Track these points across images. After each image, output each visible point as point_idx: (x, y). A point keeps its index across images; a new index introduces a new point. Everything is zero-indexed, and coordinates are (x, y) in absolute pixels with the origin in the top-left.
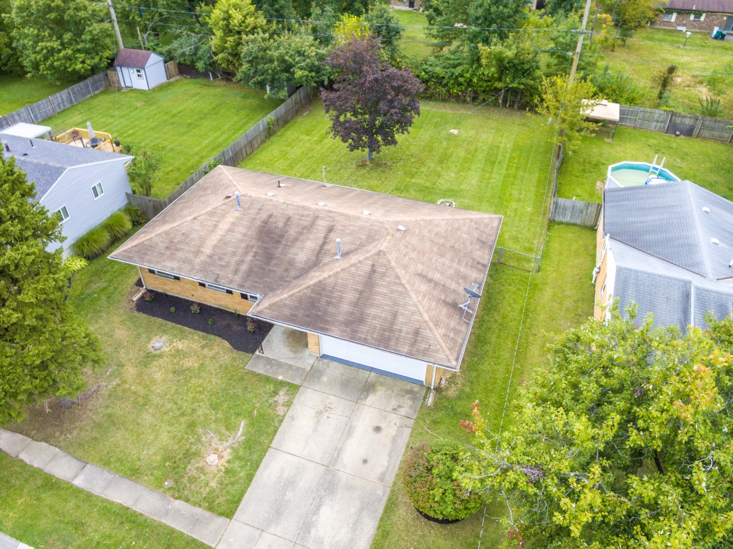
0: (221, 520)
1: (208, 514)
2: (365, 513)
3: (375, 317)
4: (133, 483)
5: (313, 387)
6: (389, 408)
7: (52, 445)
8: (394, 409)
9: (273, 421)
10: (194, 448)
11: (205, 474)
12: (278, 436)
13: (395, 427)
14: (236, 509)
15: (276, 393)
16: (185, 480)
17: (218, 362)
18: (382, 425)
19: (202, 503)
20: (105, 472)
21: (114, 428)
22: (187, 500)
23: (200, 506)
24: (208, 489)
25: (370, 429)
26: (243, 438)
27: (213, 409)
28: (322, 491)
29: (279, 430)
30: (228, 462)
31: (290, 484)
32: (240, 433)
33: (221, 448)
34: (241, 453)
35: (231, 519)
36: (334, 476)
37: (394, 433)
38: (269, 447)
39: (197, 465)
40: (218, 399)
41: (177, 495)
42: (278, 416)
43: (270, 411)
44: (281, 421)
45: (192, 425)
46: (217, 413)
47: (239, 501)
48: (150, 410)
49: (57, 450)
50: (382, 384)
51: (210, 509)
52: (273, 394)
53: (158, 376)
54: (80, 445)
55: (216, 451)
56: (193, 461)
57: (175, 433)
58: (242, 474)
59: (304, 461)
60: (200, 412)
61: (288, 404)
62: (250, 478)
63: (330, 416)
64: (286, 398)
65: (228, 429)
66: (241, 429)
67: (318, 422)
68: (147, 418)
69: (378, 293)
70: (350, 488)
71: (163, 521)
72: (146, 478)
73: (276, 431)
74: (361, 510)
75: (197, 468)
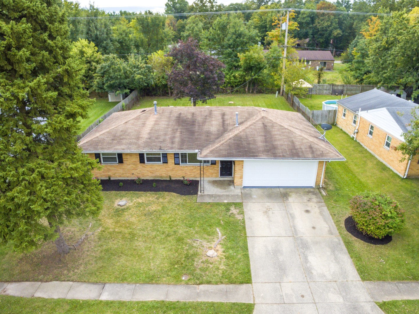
0: (244, 286)
1: (231, 286)
2: (337, 253)
3: (282, 145)
4: (155, 285)
5: (251, 201)
6: (306, 201)
7: (64, 281)
8: (308, 201)
9: (238, 223)
10: (191, 252)
11: (211, 264)
12: (248, 230)
13: (317, 208)
14: (251, 276)
15: (228, 210)
16: (198, 271)
17: (175, 203)
18: (308, 209)
19: (222, 281)
20: (125, 285)
21: (116, 257)
22: (209, 283)
23: (222, 283)
24: (221, 271)
25: (303, 212)
26: (225, 237)
27: (190, 227)
28: (301, 250)
29: (246, 226)
30: (224, 252)
31: (276, 252)
32: (220, 235)
33: (213, 246)
34: (229, 245)
35: (251, 283)
36: (301, 240)
37: (318, 211)
38: (246, 237)
39: (201, 260)
40: (189, 221)
41: (198, 282)
42: (240, 220)
43: (231, 219)
44: (244, 222)
45: (180, 240)
46: (194, 229)
47: (249, 272)
48: (140, 239)
49: (71, 283)
50: (291, 192)
51: (231, 283)
52: (227, 210)
53: (133, 219)
54: (91, 274)
55: (210, 248)
56: (196, 259)
57: (170, 248)
58: (239, 256)
59: (276, 238)
60: (181, 231)
61: (242, 213)
62: (247, 256)
63: (273, 212)
64: (238, 211)
65: (210, 235)
66: (219, 233)
67: (268, 217)
68: (140, 244)
69: (275, 135)
70: (316, 243)
71: (200, 300)
72: (165, 279)
73: (244, 228)
74: (333, 251)
75: (202, 262)
